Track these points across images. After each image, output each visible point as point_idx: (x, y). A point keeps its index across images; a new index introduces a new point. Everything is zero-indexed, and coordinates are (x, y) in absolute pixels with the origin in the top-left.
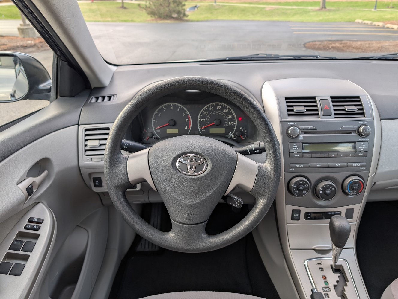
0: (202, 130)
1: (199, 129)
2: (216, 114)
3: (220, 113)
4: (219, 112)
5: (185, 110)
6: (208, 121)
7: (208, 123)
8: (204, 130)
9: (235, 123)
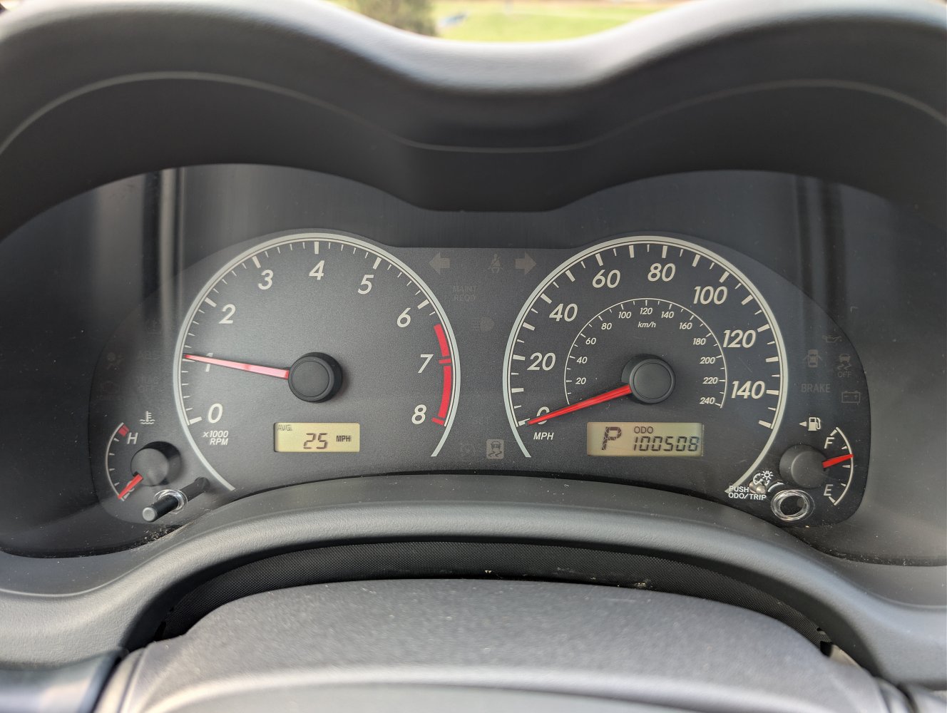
2: (637, 317)
3: (666, 315)
5: (414, 287)
6: (577, 370)
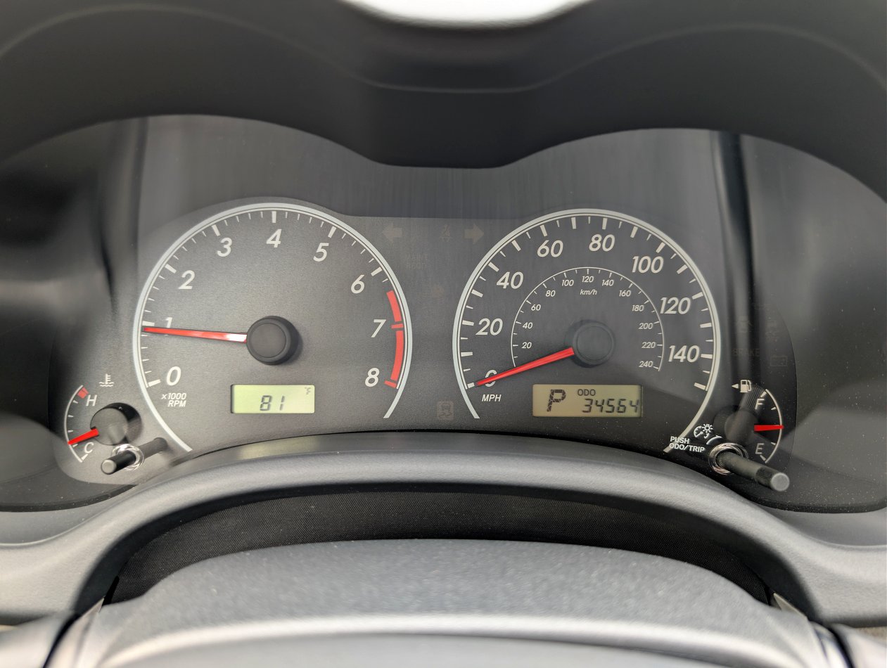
0: (485, 398)
1: (463, 386)
4: (605, 276)
7: (527, 345)
8: (498, 398)
9: (709, 349)
